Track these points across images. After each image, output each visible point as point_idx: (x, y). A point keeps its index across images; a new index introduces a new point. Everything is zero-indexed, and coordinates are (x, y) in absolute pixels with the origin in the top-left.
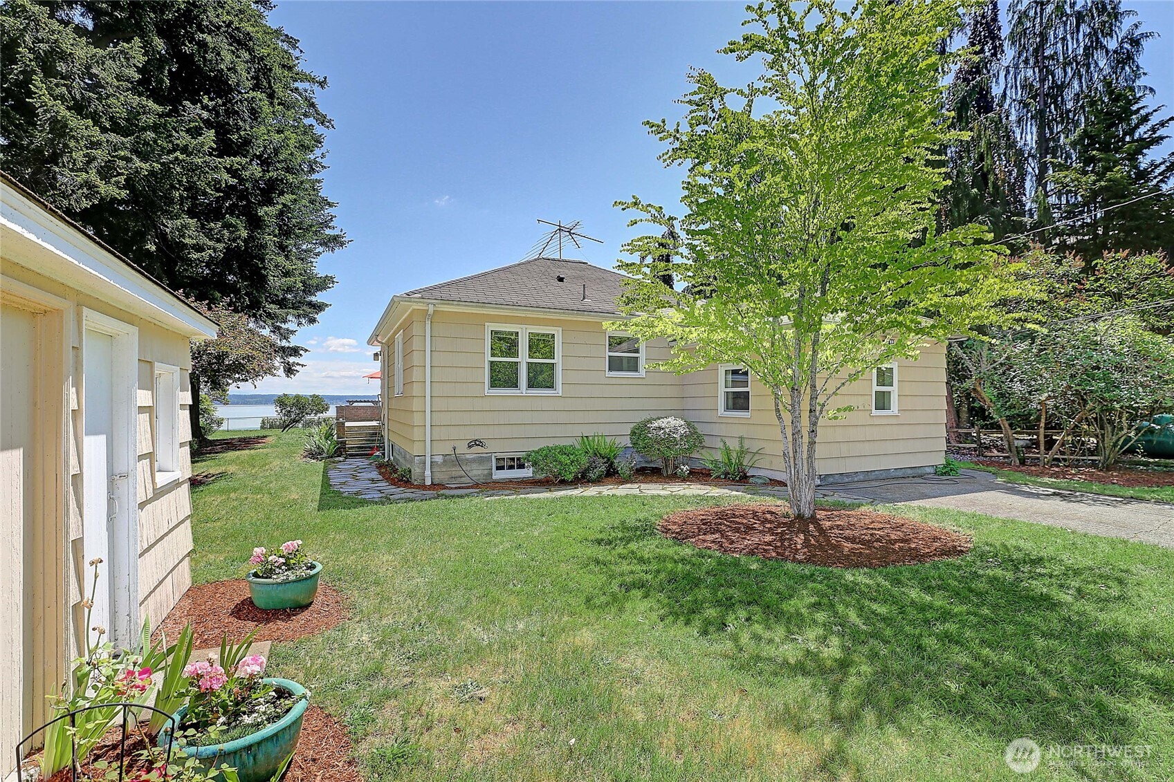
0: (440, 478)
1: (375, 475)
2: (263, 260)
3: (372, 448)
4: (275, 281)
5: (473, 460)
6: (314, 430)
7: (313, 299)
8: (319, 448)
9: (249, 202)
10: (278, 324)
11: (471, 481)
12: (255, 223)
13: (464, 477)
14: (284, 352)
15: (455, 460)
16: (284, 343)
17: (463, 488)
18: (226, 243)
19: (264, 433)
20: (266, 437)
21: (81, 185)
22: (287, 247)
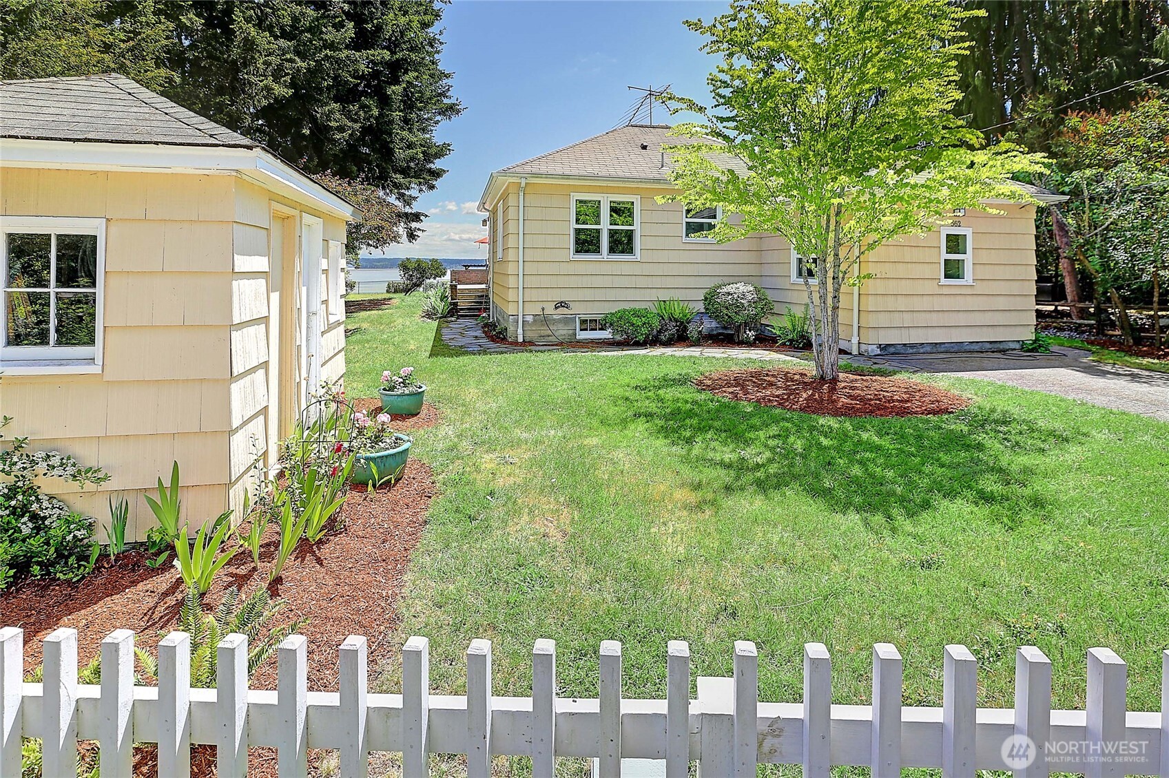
0: (531, 335)
1: (479, 333)
2: (390, 134)
3: (479, 310)
4: (400, 154)
5: (559, 321)
6: (431, 293)
7: (432, 166)
8: (434, 309)
9: (379, 81)
10: (403, 191)
11: (557, 340)
12: (384, 101)
13: (551, 336)
14: (407, 219)
15: (543, 320)
16: (408, 210)
17: (549, 345)
18: (362, 123)
19: (388, 296)
20: (391, 299)
21: (262, 89)
22: (410, 120)
